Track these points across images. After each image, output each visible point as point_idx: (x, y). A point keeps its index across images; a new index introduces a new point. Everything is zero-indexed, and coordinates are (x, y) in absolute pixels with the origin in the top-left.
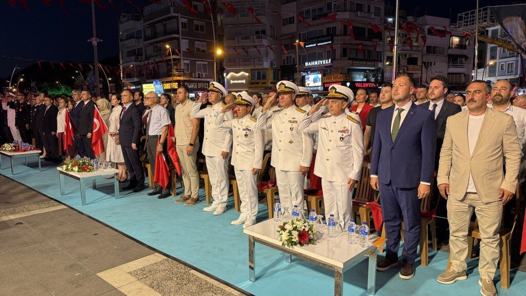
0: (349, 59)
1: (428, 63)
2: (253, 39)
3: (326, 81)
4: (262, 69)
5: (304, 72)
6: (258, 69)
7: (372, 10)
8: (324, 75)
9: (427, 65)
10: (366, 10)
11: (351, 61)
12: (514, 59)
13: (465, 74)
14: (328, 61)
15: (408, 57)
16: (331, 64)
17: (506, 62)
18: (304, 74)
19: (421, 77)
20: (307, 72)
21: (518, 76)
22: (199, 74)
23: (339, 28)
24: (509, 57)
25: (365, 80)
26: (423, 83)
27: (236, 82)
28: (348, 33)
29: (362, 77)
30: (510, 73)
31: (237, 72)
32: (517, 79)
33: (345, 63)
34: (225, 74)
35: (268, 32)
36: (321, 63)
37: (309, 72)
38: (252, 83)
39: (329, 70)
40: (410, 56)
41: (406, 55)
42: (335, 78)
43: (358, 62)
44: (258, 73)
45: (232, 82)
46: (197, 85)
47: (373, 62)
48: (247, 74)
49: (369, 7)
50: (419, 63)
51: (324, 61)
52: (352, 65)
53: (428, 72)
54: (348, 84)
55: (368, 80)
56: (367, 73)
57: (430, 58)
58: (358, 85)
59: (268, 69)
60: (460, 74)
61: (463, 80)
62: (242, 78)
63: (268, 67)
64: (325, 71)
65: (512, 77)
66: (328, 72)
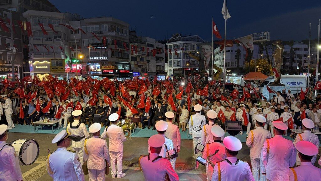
0: (117, 57)
2: (54, 41)
3: (104, 69)
4: (59, 60)
5: (89, 62)
6: (57, 60)
7: (124, 32)
8: (102, 65)
9: (148, 61)
10: (121, 31)
11: (117, 59)
12: (179, 59)
13: (162, 66)
14: (105, 58)
16: (107, 60)
17: (176, 61)
18: (88, 64)
19: (146, 67)
20: (91, 63)
21: (182, 67)
22: (10, 62)
23: (109, 41)
24: (178, 59)
25: (123, 69)
27: (40, 67)
29: (121, 67)
30: (178, 66)
31: (41, 61)
32: (182, 69)
33: (114, 60)
34: (30, 62)
35: (63, 37)
36: (101, 59)
37: (92, 63)
38: (52, 68)
39: (105, 62)
40: (141, 57)
41: (139, 56)
42: (109, 67)
43: (120, 59)
44: (56, 62)
45: (37, 67)
46: (9, 69)
47: (127, 60)
48: (49, 62)
49: (122, 30)
50: (145, 61)
51: (102, 58)
52: (118, 61)
53: (149, 65)
54: (117, 71)
55: (125, 69)
56: (124, 65)
57: (149, 58)
58: (121, 71)
59: (64, 60)
60: (160, 66)
61: (162, 69)
62: (45, 65)
63: (64, 58)
64: (102, 63)
65: (179, 68)
66: (105, 63)
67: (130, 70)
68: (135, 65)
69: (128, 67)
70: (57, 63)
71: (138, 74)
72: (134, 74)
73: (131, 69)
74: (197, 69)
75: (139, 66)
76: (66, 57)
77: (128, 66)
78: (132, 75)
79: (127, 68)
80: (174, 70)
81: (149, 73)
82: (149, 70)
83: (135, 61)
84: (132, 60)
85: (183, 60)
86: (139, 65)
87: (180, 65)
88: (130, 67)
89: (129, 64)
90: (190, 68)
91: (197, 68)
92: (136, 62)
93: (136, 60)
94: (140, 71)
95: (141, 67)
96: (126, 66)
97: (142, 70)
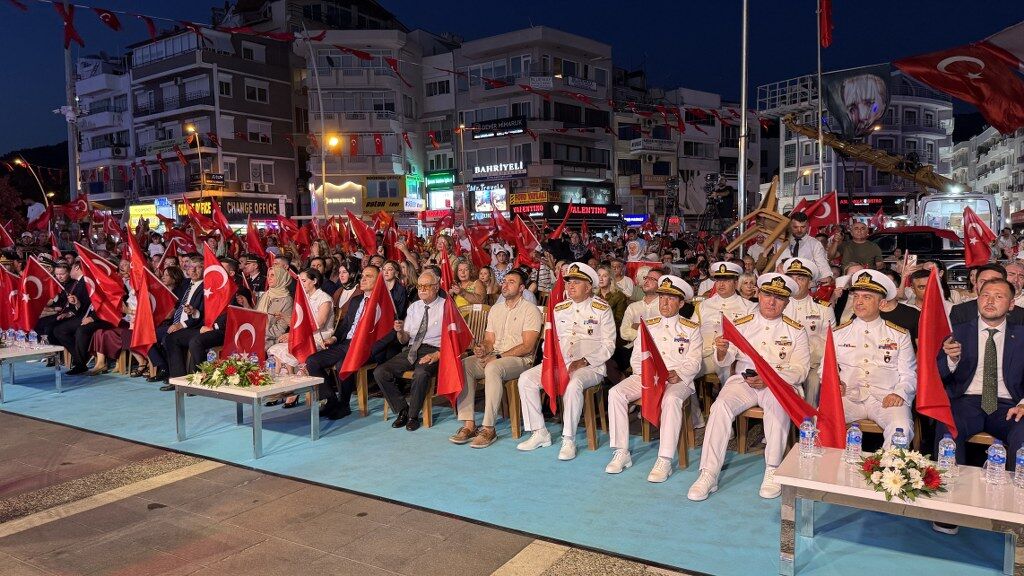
0: (556, 162)
1: (688, 171)
2: (371, 120)
3: (515, 202)
4: (388, 178)
5: (472, 184)
6: (382, 178)
7: (592, 74)
8: (511, 191)
9: (686, 175)
10: (581, 73)
11: (559, 167)
14: (519, 165)
15: (654, 161)
16: (525, 171)
17: (811, 172)
18: (472, 189)
19: (677, 197)
20: (478, 184)
22: (256, 186)
23: (535, 105)
24: (817, 163)
25: (584, 201)
26: (680, 207)
27: (336, 201)
28: (552, 115)
29: (578, 195)
31: (338, 182)
33: (549, 170)
34: (311, 187)
35: (399, 107)
36: (506, 169)
37: (482, 185)
38: (369, 205)
39: (519, 181)
40: (657, 159)
41: (650, 158)
42: (531, 196)
43: (572, 169)
44: (381, 184)
45: (328, 201)
46: (253, 206)
47: (597, 170)
48: (359, 187)
49: (586, 68)
50: (673, 172)
51: (511, 165)
52: (563, 175)
54: (556, 208)
55: (589, 201)
56: (586, 189)
57: (691, 163)
58: (572, 210)
59: (401, 178)
62: (348, 193)
63: (401, 173)
64: (512, 183)
66: (519, 185)
67: (611, 207)
68: (632, 188)
69: (604, 196)
70: (383, 186)
71: (641, 219)
72: (626, 220)
73: (616, 203)
75: (646, 192)
76: (408, 168)
77: (605, 192)
78: (619, 221)
79: (600, 198)
81: (685, 216)
82: (688, 208)
83: (634, 176)
84: (623, 173)
85: (838, 168)
86: (645, 187)
88: (612, 196)
89: (610, 186)
90: (868, 198)
92: (636, 179)
93: (638, 171)
94: (652, 209)
95: (654, 195)
96: (598, 192)
97: (658, 207)
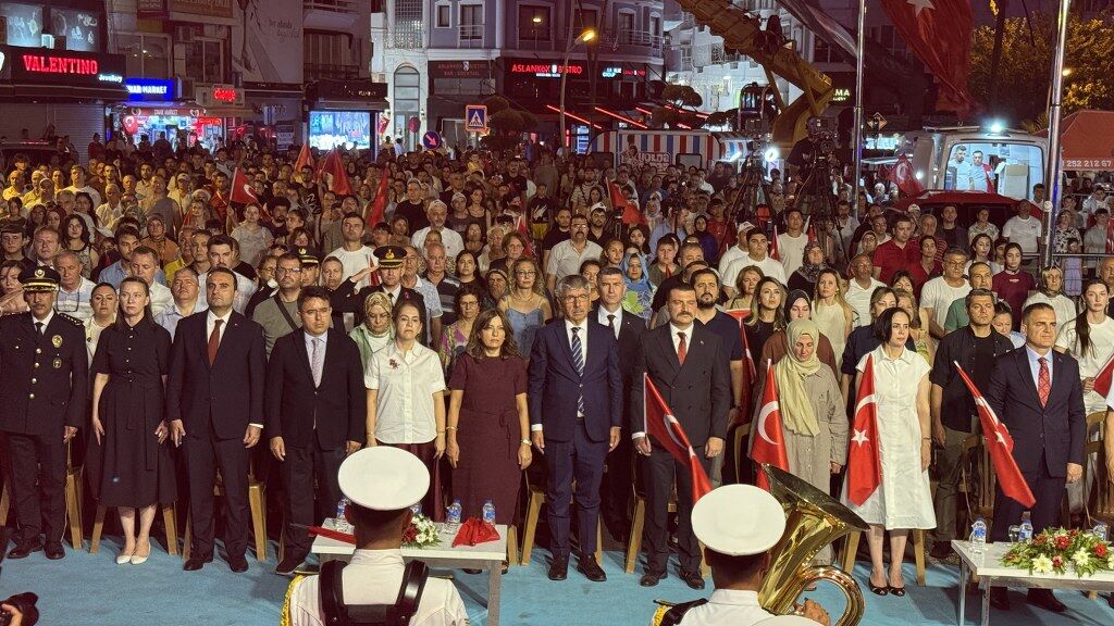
13: (351, 36)
19: (228, 40)
21: (496, 54)
25: (48, 41)
26: (234, 63)
29: (34, 26)
30: (470, 39)
32: (495, 63)
53: (251, 23)
55: (61, 42)
56: (50, 13)
58: (31, 65)
60: (336, 34)
61: (346, 58)
65: (478, 55)
68: (141, 15)
69: (85, 30)
71: (160, 90)
72: (133, 89)
73: (111, 49)
74: (609, 73)
75: (171, 27)
77: (88, 21)
78: (115, 95)
79: (79, 38)
80: (434, 67)
81: (248, 85)
82: (248, 67)
86: (175, 16)
87: (482, 30)
88: (101, 32)
89: (98, 6)
90: (560, 62)
91: (613, 65)
94: (181, 67)
95: (187, 36)
96: (73, 23)
97: (193, 63)
